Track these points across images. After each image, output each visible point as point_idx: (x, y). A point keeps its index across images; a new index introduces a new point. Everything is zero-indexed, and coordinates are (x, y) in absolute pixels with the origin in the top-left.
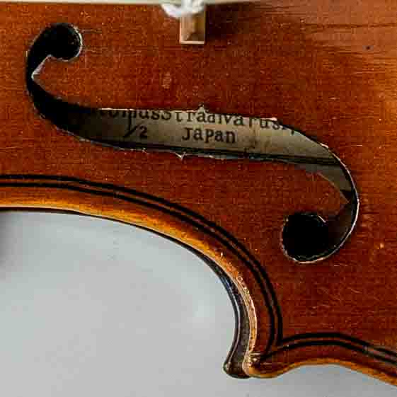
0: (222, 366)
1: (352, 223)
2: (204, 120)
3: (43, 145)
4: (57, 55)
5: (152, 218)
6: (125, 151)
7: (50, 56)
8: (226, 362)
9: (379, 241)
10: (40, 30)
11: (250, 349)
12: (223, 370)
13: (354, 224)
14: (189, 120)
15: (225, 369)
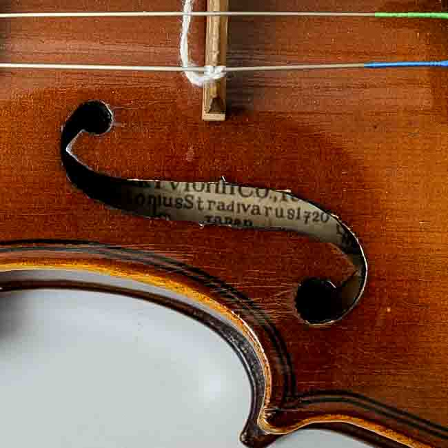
0: (239, 436)
1: (361, 288)
2: (223, 209)
3: (75, 212)
4: (90, 130)
5: (175, 281)
6: (151, 219)
7: (83, 130)
8: (243, 433)
10: (75, 107)
11: (265, 404)
12: (239, 440)
13: (363, 289)
14: (210, 209)
15: (241, 439)
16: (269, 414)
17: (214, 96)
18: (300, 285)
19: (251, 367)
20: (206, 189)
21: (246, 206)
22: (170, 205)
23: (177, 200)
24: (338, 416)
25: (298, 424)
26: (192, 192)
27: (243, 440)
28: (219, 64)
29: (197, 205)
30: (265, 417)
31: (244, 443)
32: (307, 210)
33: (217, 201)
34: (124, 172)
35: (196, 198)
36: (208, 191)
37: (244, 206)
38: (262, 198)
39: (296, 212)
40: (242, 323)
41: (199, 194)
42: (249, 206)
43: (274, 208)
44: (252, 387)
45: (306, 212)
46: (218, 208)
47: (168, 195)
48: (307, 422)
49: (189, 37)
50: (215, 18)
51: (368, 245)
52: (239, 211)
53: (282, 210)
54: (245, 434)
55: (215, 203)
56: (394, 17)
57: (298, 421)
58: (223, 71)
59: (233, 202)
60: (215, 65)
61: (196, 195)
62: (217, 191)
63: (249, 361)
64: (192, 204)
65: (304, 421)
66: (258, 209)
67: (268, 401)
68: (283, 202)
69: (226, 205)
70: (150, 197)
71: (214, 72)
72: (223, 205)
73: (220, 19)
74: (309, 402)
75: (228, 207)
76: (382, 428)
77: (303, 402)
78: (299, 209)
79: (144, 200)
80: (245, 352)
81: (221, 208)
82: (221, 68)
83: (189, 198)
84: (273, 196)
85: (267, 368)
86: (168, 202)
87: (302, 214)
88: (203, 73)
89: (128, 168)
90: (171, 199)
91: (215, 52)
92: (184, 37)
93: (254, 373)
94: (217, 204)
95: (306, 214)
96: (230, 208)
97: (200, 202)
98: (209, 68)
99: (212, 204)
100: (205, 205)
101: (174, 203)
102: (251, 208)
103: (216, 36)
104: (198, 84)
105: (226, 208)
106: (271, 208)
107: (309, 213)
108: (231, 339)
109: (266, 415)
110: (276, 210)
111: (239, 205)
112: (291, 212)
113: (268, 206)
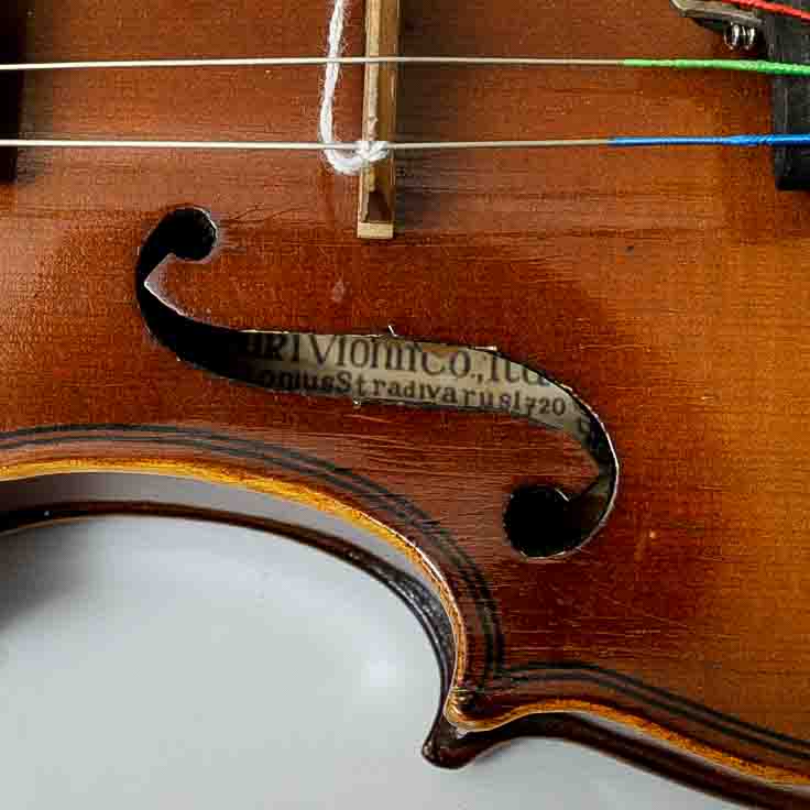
2: (398, 393)
4: (181, 254)
6: (277, 394)
7: (171, 255)
9: (648, 529)
10: (159, 218)
11: (455, 683)
12: (420, 756)
15: (423, 753)
16: (462, 699)
17: (372, 189)
18: (512, 496)
19: (441, 639)
20: (370, 362)
21: (434, 389)
22: (315, 387)
23: (324, 380)
24: (572, 702)
25: (508, 715)
26: (348, 367)
27: (427, 753)
28: (377, 139)
29: (355, 387)
30: (455, 703)
31: (427, 758)
32: (531, 396)
33: (386, 381)
34: (235, 319)
35: (355, 377)
36: (374, 365)
37: (429, 387)
38: (461, 376)
39: (513, 398)
40: (420, 556)
41: (359, 370)
42: (438, 389)
43: (478, 391)
44: (442, 670)
45: (528, 399)
46: (390, 391)
47: (310, 371)
48: (522, 711)
49: (334, 104)
50: (372, 67)
51: (620, 433)
52: (422, 396)
53: (491, 396)
54: (430, 743)
55: (384, 384)
56: (653, 67)
57: (508, 710)
58: (384, 150)
59: (413, 383)
60: (371, 139)
61: (355, 372)
62: (388, 365)
63: (436, 629)
64: (349, 385)
65: (517, 709)
66: (453, 394)
67: (460, 678)
68: (492, 383)
69: (403, 386)
70: (283, 375)
71: (370, 151)
72: (398, 386)
73: (380, 69)
74: (524, 679)
75: (406, 389)
76: (643, 721)
77: (516, 679)
78: (517, 395)
79: (273, 378)
80: (431, 615)
81: (394, 391)
82: (380, 145)
83: (345, 377)
84: (476, 373)
85: (459, 626)
86: (310, 382)
87: (522, 402)
88: (354, 151)
89: (240, 312)
90: (315, 379)
91: (371, 119)
92: (326, 103)
93: (444, 649)
94: (388, 386)
95: (530, 402)
96: (409, 392)
97: (361, 381)
98: (362, 144)
99: (381, 386)
100: (369, 387)
101: (319, 383)
102: (442, 392)
103: (372, 94)
104: (347, 171)
105: (402, 391)
106: (473, 393)
107: (534, 400)
108: (408, 594)
109: (457, 700)
110: (482, 395)
111: (422, 387)
112: (506, 398)
113: (469, 389)
